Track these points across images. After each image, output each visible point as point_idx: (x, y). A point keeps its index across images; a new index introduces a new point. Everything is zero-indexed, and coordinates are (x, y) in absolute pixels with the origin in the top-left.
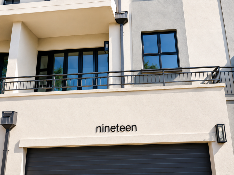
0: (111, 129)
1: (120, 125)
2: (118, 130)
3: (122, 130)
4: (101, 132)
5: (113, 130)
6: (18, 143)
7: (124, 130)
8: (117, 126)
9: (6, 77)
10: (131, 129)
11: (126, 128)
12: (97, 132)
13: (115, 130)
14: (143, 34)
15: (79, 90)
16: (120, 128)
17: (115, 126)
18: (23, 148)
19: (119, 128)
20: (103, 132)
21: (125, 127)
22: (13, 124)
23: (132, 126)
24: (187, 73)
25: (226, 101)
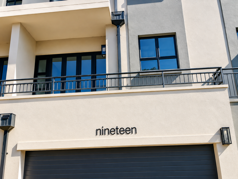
0: (111, 131)
1: (119, 127)
2: (118, 133)
3: (122, 132)
4: (101, 135)
5: (113, 133)
6: (16, 146)
7: (124, 133)
8: (117, 129)
9: (6, 80)
10: (131, 131)
11: (126, 131)
12: (97, 135)
13: (115, 133)
14: (140, 38)
15: (78, 92)
16: (120, 131)
17: (115, 128)
18: (20, 151)
19: (118, 130)
20: (103, 134)
21: (125, 129)
22: (11, 125)
23: (132, 128)
24: (188, 74)
25: (230, 102)
